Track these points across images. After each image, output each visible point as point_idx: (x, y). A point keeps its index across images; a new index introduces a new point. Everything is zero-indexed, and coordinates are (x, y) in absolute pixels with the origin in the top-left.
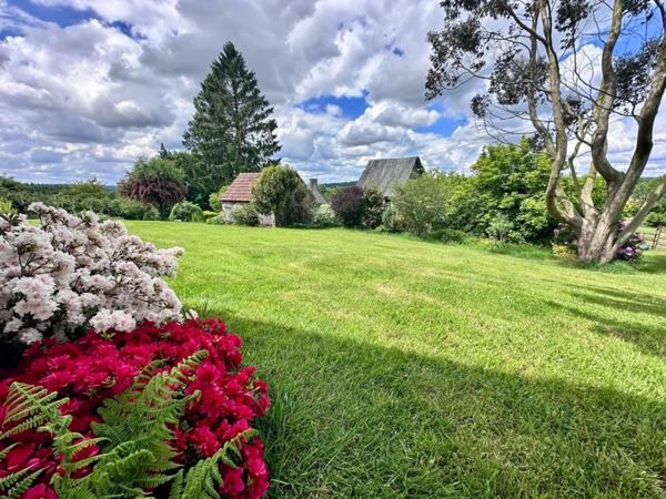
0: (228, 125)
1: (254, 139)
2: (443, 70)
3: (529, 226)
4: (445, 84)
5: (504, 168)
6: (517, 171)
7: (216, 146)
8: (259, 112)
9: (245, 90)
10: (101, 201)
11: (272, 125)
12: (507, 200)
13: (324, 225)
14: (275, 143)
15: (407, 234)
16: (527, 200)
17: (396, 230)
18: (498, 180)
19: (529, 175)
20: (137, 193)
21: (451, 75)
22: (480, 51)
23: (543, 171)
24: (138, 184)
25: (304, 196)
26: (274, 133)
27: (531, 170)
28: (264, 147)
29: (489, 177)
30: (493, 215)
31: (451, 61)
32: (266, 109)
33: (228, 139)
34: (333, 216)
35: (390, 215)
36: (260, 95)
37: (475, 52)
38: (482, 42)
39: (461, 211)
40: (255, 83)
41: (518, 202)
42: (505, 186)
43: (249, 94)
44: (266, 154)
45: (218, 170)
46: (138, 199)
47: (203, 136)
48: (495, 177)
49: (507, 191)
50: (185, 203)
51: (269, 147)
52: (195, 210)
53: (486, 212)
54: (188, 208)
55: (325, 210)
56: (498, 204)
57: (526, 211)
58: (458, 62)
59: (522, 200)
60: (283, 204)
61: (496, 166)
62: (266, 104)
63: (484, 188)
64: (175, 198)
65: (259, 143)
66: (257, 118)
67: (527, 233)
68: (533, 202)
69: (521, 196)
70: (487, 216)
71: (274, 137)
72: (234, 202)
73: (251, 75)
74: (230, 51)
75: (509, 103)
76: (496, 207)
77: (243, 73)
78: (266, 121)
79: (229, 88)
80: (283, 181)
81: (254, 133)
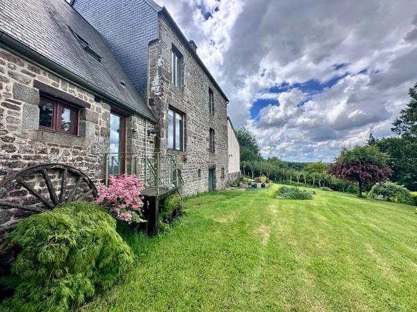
10: (320, 174)
20: (340, 173)
24: (342, 167)
46: (341, 177)
50: (389, 183)
54: (392, 188)
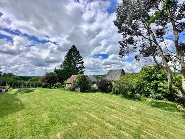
0: (71, 63)
1: (78, 66)
2: (124, 50)
3: (163, 92)
4: (125, 53)
5: (149, 73)
6: (154, 74)
7: (68, 68)
8: (79, 59)
9: (76, 54)
11: (83, 62)
12: (153, 83)
13: (95, 91)
14: (83, 67)
15: (121, 95)
16: (160, 83)
17: (117, 93)
18: (148, 76)
19: (159, 75)
21: (127, 51)
22: (135, 44)
23: (163, 74)
25: (88, 82)
26: (83, 64)
27: (159, 74)
28: (80, 68)
29: (145, 76)
30: (149, 88)
31: (126, 48)
32: (81, 58)
33: (71, 66)
34: (97, 88)
35: (115, 88)
36: (80, 56)
37: (133, 45)
38: (135, 42)
39: (138, 86)
40: (79, 53)
41: (157, 84)
42: (151, 78)
43: (77, 55)
44: (81, 70)
45: (68, 74)
47: (65, 66)
48: (147, 76)
49: (152, 80)
50: (58, 83)
51: (82, 68)
52: (60, 85)
53: (147, 87)
54: (59, 84)
55: (95, 86)
56: (150, 84)
57: (161, 87)
58: (128, 48)
59: (158, 83)
60: (82, 85)
61: (147, 72)
62: (81, 57)
63: (144, 79)
64: (55, 82)
65: (79, 66)
66: (79, 61)
67: (163, 94)
68: (163, 84)
69: (158, 82)
70: (147, 88)
71: (83, 65)
72: (69, 84)
73: (78, 51)
74: (74, 46)
75: (147, 56)
76: (150, 85)
77: (76, 51)
78: (81, 61)
79: (73, 54)
80: (82, 78)
81: (78, 64)
